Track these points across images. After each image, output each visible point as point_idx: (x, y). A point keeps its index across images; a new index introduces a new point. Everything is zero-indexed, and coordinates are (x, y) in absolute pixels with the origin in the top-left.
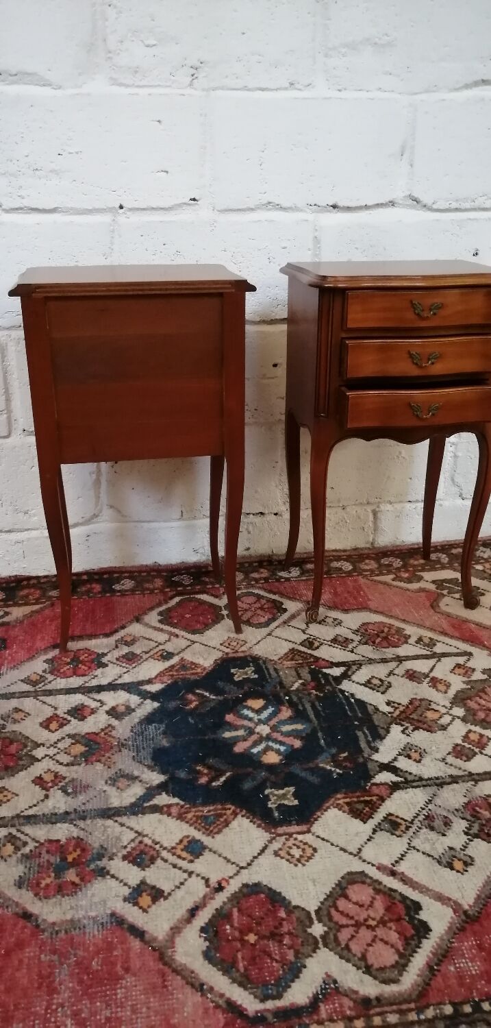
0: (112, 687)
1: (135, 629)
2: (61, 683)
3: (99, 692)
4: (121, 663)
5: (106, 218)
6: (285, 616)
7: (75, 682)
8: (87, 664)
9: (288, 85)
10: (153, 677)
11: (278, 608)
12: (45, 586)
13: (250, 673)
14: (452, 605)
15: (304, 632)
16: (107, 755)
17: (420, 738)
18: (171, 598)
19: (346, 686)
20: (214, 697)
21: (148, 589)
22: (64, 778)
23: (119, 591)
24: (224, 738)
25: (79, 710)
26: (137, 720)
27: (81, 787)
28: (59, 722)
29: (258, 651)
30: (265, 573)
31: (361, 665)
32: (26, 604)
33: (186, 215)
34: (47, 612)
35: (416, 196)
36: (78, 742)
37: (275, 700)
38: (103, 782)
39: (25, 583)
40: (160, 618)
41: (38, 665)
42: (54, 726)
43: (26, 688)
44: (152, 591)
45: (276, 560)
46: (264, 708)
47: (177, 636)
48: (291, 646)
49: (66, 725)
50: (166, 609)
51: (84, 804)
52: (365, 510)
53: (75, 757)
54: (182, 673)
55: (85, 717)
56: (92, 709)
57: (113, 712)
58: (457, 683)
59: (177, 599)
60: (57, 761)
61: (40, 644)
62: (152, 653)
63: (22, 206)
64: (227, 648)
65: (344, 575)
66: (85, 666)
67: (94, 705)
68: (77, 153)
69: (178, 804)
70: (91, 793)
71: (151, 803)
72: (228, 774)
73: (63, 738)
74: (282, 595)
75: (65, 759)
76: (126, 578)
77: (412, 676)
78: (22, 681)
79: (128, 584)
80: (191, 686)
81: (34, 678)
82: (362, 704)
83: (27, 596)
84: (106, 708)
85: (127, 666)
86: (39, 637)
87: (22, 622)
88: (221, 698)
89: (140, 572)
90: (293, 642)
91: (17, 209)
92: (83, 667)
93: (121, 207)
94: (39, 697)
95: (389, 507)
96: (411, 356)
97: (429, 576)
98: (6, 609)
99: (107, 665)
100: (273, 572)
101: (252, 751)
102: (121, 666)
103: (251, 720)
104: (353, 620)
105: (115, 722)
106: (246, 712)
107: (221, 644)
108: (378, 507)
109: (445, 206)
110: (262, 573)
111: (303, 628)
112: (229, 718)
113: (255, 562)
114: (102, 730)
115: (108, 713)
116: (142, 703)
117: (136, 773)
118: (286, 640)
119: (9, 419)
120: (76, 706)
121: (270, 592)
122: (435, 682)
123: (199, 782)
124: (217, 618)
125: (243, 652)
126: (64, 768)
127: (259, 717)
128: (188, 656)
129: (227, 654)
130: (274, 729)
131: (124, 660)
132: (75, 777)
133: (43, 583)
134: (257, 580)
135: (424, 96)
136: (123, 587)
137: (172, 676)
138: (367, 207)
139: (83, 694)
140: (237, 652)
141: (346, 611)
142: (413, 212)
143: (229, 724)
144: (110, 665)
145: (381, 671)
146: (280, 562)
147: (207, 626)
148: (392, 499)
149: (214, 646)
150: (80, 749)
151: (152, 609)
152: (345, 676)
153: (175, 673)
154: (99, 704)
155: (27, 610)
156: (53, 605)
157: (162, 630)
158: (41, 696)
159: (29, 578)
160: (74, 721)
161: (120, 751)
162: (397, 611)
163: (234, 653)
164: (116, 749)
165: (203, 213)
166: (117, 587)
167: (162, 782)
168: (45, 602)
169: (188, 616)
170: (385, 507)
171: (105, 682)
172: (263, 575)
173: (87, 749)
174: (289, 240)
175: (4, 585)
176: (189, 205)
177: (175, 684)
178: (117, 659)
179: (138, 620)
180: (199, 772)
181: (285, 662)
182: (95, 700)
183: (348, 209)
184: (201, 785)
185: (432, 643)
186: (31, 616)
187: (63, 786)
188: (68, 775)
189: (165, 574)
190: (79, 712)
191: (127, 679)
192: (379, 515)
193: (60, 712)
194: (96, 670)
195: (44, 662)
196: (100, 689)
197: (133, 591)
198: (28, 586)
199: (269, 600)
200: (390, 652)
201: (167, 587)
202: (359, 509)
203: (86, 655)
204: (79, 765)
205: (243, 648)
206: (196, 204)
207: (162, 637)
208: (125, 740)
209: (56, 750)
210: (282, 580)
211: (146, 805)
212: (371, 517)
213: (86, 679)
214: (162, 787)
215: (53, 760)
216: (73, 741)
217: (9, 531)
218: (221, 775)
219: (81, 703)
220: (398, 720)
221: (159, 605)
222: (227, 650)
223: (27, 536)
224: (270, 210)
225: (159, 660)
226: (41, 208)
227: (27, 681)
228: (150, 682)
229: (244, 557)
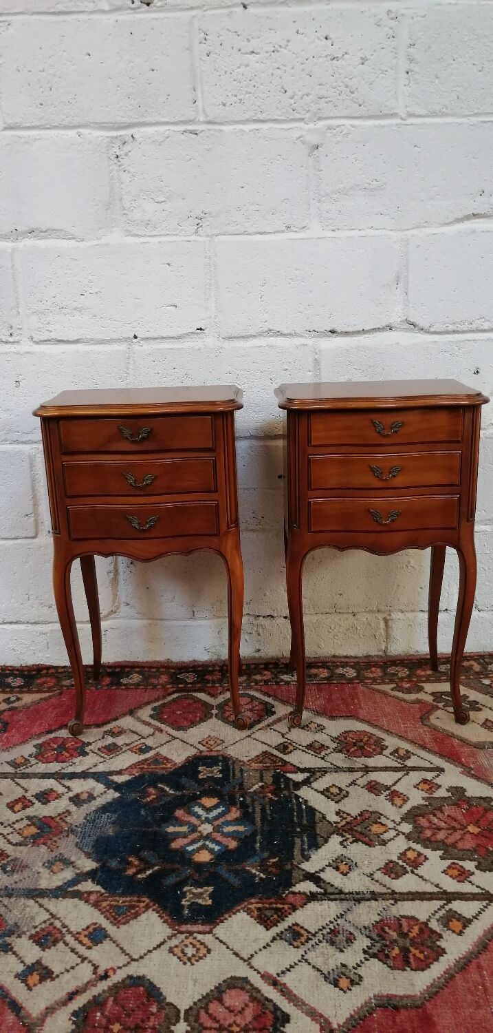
0: (84, 775)
1: (127, 722)
2: (42, 768)
3: (70, 779)
4: (100, 753)
5: (122, 347)
6: (271, 719)
7: (54, 767)
8: (70, 751)
9: (284, 228)
10: (124, 768)
11: (268, 710)
12: (60, 676)
13: (216, 772)
14: (443, 719)
15: (283, 736)
16: (54, 839)
17: (356, 851)
18: (170, 694)
19: (304, 792)
20: (171, 792)
21: (152, 684)
22: (8, 856)
23: (125, 685)
24: (166, 832)
25: (46, 794)
26: (94, 808)
27: (20, 867)
28: (25, 804)
29: (232, 752)
30: (268, 675)
31: (326, 772)
32: (38, 692)
33: (195, 343)
34: (53, 700)
35: (412, 321)
36: (33, 824)
37: (228, 801)
38: (41, 864)
39: (45, 671)
40: (152, 712)
41: (28, 749)
42: (17, 807)
43: (10, 769)
44: (154, 687)
45: (283, 664)
46: (216, 807)
47: (161, 731)
48: (265, 748)
49: (29, 807)
50: (162, 704)
51: (16, 882)
52: (376, 617)
53: (26, 838)
54: (153, 767)
55: (49, 802)
56: (58, 795)
57: (77, 800)
58: (417, 798)
59: (175, 695)
60: (8, 841)
61: (36, 729)
62: (131, 746)
63: (50, 338)
64: (204, 746)
65: (345, 682)
66: (68, 752)
67: (60, 790)
68: (96, 293)
69: (98, 892)
70: (26, 873)
71: (76, 888)
72: (156, 868)
73: (22, 819)
74: (276, 697)
75: (16, 838)
76: (136, 672)
77: (373, 788)
78: (8, 763)
79: (136, 678)
80: (154, 780)
81: (20, 760)
82: (312, 811)
83: (42, 685)
84: (71, 794)
85: (106, 756)
86: (37, 723)
87: (28, 708)
88: (179, 793)
89: (151, 667)
90: (268, 745)
91: (46, 341)
92: (66, 754)
93: (135, 337)
94: (15, 779)
95: (400, 615)
96: (372, 470)
97: (429, 687)
98: (19, 695)
99: (87, 754)
100: (275, 675)
101: (187, 848)
102: (100, 756)
103: (199, 817)
104: (336, 727)
105: (73, 808)
106: (197, 809)
107: (199, 742)
108: (390, 615)
109: (443, 328)
110: (265, 675)
111: (284, 732)
112: (179, 813)
113: (263, 664)
114: (59, 815)
115: (71, 799)
116: (105, 792)
117: (73, 859)
118: (262, 743)
119: (36, 521)
120: (46, 790)
121: (267, 694)
122: (394, 796)
123: (126, 873)
124: (205, 716)
125: (217, 751)
126: (13, 847)
127: (207, 816)
128: (164, 751)
129: (201, 752)
130: (217, 829)
131: (105, 751)
132: (18, 857)
133: (61, 673)
134: (256, 682)
135: (415, 232)
136: (131, 681)
137: (143, 768)
138: (364, 331)
139: (56, 779)
140: (211, 750)
141: (332, 718)
142: (410, 334)
143: (177, 819)
144: (91, 754)
145: (343, 780)
146: (286, 665)
147: (193, 723)
148: (403, 607)
149: (192, 744)
150: (33, 830)
151: (148, 703)
152: (307, 782)
153: (146, 767)
154: (66, 790)
155: (37, 697)
156: (61, 694)
157: (149, 724)
158: (18, 778)
159: (48, 668)
160: (37, 804)
161: (67, 836)
162: (384, 722)
163: (208, 751)
164: (65, 834)
165: (210, 340)
166: (125, 681)
167: (93, 869)
168: (55, 691)
169: (179, 712)
170: (396, 616)
171: (79, 769)
172: (265, 678)
173: (39, 831)
174: (290, 363)
175: (26, 673)
176: (197, 333)
177: (142, 776)
178: (99, 749)
179: (131, 713)
180: (130, 863)
181: (253, 764)
182: (64, 786)
183: (347, 333)
184: (128, 876)
185: (408, 754)
186: (38, 703)
187: (4, 864)
188: (13, 854)
189: (173, 671)
190: (45, 796)
191: (101, 768)
192: (390, 623)
193: (28, 795)
194: (76, 757)
195: (34, 746)
196: (73, 776)
197: (137, 685)
198: (46, 675)
199: (261, 702)
200: (360, 762)
201: (170, 683)
202: (368, 615)
203: (73, 743)
204: (26, 845)
205: (219, 748)
206: (203, 333)
207: (147, 730)
208: (76, 826)
209: (11, 830)
210: (282, 683)
211: (70, 889)
212: (382, 625)
213: (64, 765)
214: (92, 875)
215: (5, 838)
216: (30, 823)
217: (35, 623)
218: (149, 869)
219: (50, 787)
220: (339, 831)
221: (157, 700)
222: (202, 748)
223: (50, 628)
224: (272, 336)
225: (136, 753)
226: (65, 339)
227: (13, 764)
228: (120, 773)
229: (254, 658)
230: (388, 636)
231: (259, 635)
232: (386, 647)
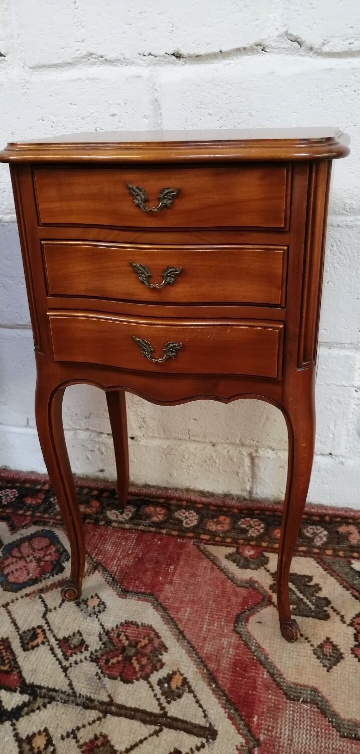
6: (50, 581)
11: (57, 565)
14: (267, 625)
15: (46, 614)
30: (94, 507)
31: (52, 699)
35: (295, 34)
48: (10, 632)
52: (240, 451)
65: (175, 533)
90: (17, 628)
95: (270, 453)
96: (135, 270)
100: (103, 508)
104: (121, 612)
108: (257, 451)
110: (91, 507)
111: (52, 606)
118: (13, 621)
138: (222, 55)
141: (124, 593)
142: (291, 58)
145: (65, 722)
148: (274, 445)
162: (186, 613)
165: (13, 71)
172: (88, 511)
174: (118, 104)
183: (198, 58)
192: (256, 461)
200: (110, 689)
202: (230, 448)
206: (4, 60)
210: (103, 523)
212: (247, 461)
224: (94, 64)
229: (96, 480)
230: (254, 476)
231: (102, 453)
232: (251, 488)
